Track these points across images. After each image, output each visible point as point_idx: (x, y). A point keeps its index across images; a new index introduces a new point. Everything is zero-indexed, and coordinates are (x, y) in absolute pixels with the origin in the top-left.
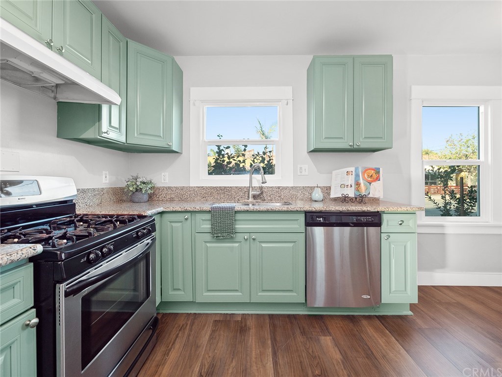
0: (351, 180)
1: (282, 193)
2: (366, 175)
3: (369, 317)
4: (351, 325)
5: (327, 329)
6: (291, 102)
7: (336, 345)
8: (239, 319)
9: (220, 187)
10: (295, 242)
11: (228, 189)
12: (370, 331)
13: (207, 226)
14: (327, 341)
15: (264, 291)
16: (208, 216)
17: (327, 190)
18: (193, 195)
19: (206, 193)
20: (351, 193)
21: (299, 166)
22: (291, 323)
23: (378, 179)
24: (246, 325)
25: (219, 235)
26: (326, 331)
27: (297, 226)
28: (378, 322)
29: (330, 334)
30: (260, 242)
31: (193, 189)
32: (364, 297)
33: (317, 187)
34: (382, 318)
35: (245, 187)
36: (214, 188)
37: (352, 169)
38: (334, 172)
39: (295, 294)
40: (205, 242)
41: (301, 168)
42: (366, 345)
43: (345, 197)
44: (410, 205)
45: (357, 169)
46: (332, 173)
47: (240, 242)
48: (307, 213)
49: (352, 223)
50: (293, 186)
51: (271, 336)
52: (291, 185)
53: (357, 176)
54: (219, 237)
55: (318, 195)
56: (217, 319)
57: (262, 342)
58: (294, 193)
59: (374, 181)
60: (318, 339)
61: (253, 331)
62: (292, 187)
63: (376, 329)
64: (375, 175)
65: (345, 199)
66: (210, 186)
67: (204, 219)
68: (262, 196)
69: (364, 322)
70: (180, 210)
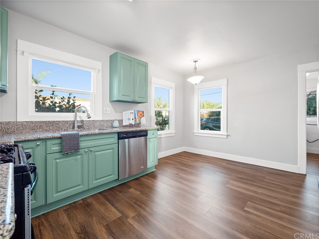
0: (132, 116)
1: (96, 124)
2: (139, 114)
3: (143, 176)
4: (138, 181)
5: (129, 186)
6: (101, 71)
7: (136, 190)
8: (82, 202)
9: (49, 121)
10: (113, 149)
11: (56, 122)
12: (145, 180)
13: (56, 148)
14: (132, 190)
15: (96, 180)
16: (58, 141)
17: (121, 121)
18: (21, 128)
19: (35, 126)
20: (133, 122)
21: (105, 108)
22: (113, 191)
23: (143, 116)
24: (88, 203)
25: (68, 152)
26: (130, 187)
27: (114, 140)
28: (146, 177)
29: (132, 187)
30: (94, 152)
31: (22, 123)
32: (142, 167)
33: (116, 120)
34: (147, 175)
35: (70, 121)
36: (43, 122)
37: (133, 111)
38: (124, 113)
39: (113, 176)
40: (55, 159)
41: (106, 110)
42: (146, 185)
43: (131, 125)
44: (151, 127)
45: (135, 111)
46: (122, 113)
47: (82, 154)
48: (119, 133)
49: (138, 136)
50: (102, 119)
51: (106, 200)
52: (101, 119)
53: (135, 114)
54: (68, 153)
55: (116, 124)
56: (66, 208)
57: (103, 204)
58: (103, 124)
59: (142, 117)
60: (128, 191)
61: (94, 203)
62: (101, 121)
63: (147, 179)
64: (142, 114)
65: (131, 126)
66: (39, 121)
67: (54, 143)
68: (83, 127)
69: (142, 178)
70: (33, 139)
